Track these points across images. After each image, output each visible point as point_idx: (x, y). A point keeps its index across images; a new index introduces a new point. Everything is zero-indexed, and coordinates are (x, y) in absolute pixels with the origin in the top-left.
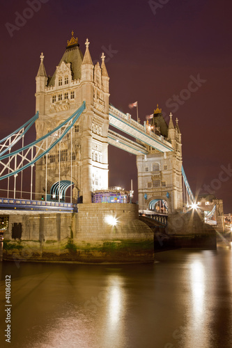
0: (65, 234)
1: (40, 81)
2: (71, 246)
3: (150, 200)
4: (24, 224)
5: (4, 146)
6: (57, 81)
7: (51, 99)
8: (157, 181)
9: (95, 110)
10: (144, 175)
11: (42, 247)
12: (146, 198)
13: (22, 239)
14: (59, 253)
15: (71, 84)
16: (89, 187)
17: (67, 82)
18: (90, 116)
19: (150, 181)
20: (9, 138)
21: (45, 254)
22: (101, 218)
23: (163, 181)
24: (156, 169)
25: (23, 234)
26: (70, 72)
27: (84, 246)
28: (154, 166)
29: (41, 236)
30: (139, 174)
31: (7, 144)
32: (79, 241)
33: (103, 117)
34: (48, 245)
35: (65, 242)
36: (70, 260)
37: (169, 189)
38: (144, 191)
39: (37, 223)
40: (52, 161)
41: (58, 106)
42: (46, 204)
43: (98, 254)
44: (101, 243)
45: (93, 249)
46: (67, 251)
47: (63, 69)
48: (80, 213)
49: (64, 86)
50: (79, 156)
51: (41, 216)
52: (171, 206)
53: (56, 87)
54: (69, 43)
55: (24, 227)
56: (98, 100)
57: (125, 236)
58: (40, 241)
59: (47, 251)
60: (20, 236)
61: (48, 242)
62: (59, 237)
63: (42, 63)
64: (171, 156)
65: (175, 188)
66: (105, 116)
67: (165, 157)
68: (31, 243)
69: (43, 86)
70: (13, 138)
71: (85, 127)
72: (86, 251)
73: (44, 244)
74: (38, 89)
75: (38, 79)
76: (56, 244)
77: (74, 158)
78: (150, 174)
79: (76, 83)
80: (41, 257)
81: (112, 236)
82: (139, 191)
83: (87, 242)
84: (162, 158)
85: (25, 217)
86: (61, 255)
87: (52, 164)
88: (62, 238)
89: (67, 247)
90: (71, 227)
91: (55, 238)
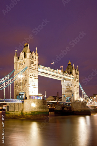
0: (20, 109)
1: (15, 59)
2: (22, 113)
3: (66, 97)
4: (10, 106)
5: (1, 81)
6: (20, 58)
7: (19, 65)
8: (69, 90)
9: (31, 68)
10: (64, 88)
11: (14, 113)
12: (65, 96)
13: (9, 111)
14: (19, 115)
15: (24, 59)
16: (28, 94)
17: (23, 59)
18: (29, 71)
19: (66, 90)
20: (3, 79)
21: (15, 116)
22: (30, 104)
23: (71, 90)
24: (68, 85)
25: (9, 109)
26: (24, 55)
27: (25, 113)
28: (68, 84)
29: (14, 110)
30: (62, 88)
31: (3, 81)
32: (24, 112)
33: (36, 70)
34: (16, 113)
35: (20, 112)
36: (22, 118)
37: (73, 93)
38: (64, 94)
39: (13, 106)
40: (19, 86)
41: (20, 67)
42: (16, 100)
43: (29, 116)
44: (30, 112)
45: (28, 114)
46: (21, 115)
47: (22, 54)
48: (25, 103)
49: (22, 60)
50: (26, 84)
51: (14, 103)
52: (74, 99)
53: (20, 61)
54: (25, 45)
55: (10, 107)
56: (33, 64)
57: (38, 110)
58: (14, 112)
59: (16, 115)
60: (9, 110)
61: (16, 112)
62: (19, 110)
63: (16, 53)
64: (73, 80)
65: (75, 92)
66: (36, 69)
67: (71, 81)
68: (11, 112)
69: (16, 60)
70: (4, 79)
71: (27, 74)
72: (26, 115)
73: (15, 113)
74: (15, 62)
75: (14, 58)
76: (18, 112)
77: (25, 84)
78: (66, 87)
79: (25, 59)
80: (14, 117)
81: (34, 110)
82: (62, 94)
83: (26, 112)
84: (70, 81)
85: (10, 104)
86: (20, 116)
87: (19, 87)
88: (20, 111)
89: (21, 114)
90: (22, 107)
91: (18, 111)
